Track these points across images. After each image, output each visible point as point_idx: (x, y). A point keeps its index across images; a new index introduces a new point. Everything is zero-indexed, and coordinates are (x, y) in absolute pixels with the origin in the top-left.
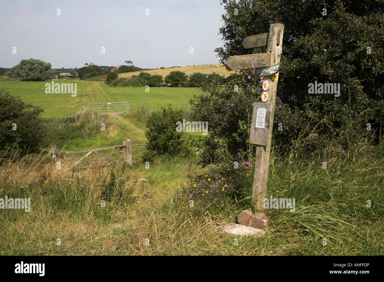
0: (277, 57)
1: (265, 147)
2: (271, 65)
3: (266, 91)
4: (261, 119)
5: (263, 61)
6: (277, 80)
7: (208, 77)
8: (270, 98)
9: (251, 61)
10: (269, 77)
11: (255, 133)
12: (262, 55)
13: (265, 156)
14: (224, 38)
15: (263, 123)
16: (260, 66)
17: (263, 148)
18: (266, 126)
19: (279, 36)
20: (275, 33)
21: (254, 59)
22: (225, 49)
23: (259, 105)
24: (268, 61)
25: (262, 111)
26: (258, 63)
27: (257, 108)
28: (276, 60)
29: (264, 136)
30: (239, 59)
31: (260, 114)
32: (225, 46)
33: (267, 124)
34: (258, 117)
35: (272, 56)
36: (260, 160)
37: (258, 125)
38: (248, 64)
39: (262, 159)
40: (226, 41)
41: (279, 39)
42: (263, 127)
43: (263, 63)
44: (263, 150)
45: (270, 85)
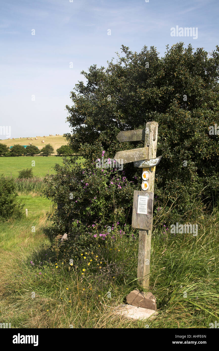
0: (154, 150)
1: (147, 231)
2: (149, 157)
3: (145, 181)
4: (143, 206)
5: (143, 155)
6: (155, 171)
7: (27, 148)
8: (150, 187)
9: (134, 156)
10: (148, 169)
11: (137, 218)
12: (143, 150)
13: (148, 239)
14: (71, 125)
15: (145, 209)
16: (141, 159)
17: (146, 232)
18: (149, 212)
19: (155, 132)
20: (151, 130)
21: (136, 153)
22: (72, 134)
23: (139, 194)
24: (146, 154)
25: (143, 199)
26: (140, 156)
27: (138, 196)
28: (153, 154)
29: (147, 221)
30: (125, 154)
31: (142, 201)
32: (71, 132)
33: (150, 211)
34: (140, 204)
35: (150, 150)
36: (144, 243)
37: (140, 211)
38: (132, 158)
39: (146, 242)
40: (73, 128)
41: (155, 135)
42: (146, 213)
43: (143, 156)
44: (146, 234)
45: (150, 175)
